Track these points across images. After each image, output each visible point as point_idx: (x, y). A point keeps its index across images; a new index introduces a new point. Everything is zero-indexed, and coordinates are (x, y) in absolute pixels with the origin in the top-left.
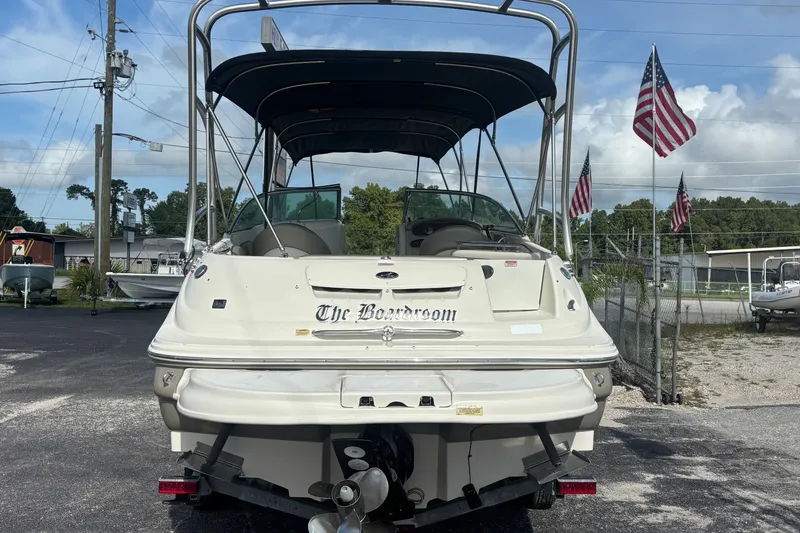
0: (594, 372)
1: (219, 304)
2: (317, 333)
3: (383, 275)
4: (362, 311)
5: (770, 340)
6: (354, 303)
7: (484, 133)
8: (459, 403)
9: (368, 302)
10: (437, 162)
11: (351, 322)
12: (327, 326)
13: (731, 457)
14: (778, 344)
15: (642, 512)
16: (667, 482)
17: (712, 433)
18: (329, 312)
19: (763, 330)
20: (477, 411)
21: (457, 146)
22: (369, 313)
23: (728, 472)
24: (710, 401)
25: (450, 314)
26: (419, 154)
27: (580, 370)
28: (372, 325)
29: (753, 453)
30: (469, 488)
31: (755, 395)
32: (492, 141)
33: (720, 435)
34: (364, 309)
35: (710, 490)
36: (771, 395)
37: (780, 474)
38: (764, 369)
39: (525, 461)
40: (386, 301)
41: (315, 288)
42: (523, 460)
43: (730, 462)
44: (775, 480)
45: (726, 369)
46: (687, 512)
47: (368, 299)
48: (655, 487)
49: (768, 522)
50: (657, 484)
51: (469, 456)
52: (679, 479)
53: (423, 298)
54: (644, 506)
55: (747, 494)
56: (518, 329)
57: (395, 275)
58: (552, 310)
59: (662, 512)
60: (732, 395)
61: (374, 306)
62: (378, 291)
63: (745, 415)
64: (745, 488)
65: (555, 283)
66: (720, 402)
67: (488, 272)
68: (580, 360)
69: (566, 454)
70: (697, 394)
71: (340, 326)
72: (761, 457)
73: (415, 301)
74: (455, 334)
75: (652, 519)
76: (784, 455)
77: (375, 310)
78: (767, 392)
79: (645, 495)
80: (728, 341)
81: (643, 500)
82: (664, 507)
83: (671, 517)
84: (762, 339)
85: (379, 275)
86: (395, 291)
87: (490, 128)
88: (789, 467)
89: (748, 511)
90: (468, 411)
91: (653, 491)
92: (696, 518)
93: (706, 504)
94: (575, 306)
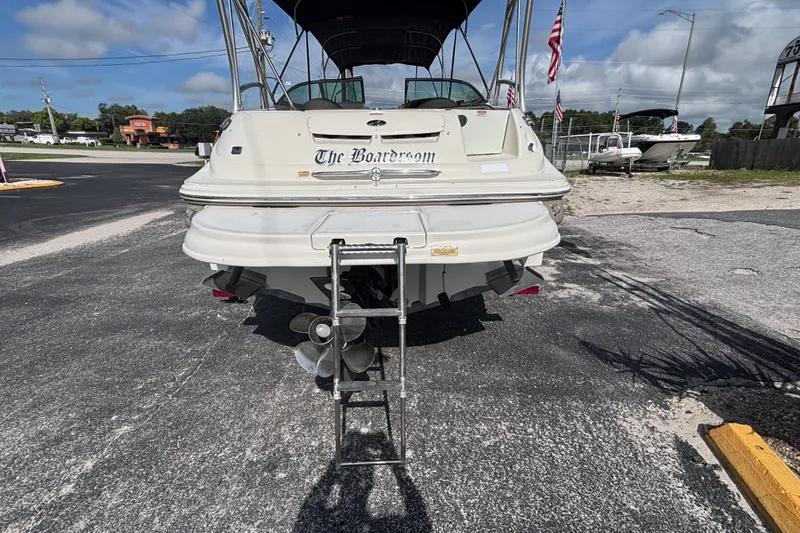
0: (551, 204)
1: (237, 150)
2: (318, 175)
3: (374, 123)
4: (354, 155)
5: (599, 178)
6: (346, 148)
7: (459, 32)
8: (433, 245)
9: (359, 147)
10: (428, 69)
11: (345, 165)
12: (325, 168)
13: (599, 247)
14: (604, 180)
15: (553, 289)
16: (564, 265)
17: (583, 232)
18: (327, 156)
19: (594, 174)
20: (452, 251)
21: (440, 53)
22: (360, 157)
23: (600, 258)
24: (577, 212)
25: (430, 156)
26: (417, 65)
27: (541, 202)
28: (364, 167)
29: (610, 245)
30: (443, 296)
31: (600, 208)
32: (465, 36)
33: (589, 233)
34: (356, 153)
35: (592, 271)
36: (610, 208)
37: (632, 259)
38: (602, 194)
39: (488, 275)
40: (375, 146)
41: (316, 135)
42: (487, 274)
43: (599, 251)
44: (629, 264)
45: (581, 194)
46: (582, 289)
47: (359, 144)
48: (558, 269)
49: (638, 296)
50: (559, 267)
51: (444, 272)
52: (570, 263)
53: (407, 143)
54: (553, 284)
55: (616, 273)
56: (487, 169)
57: (383, 123)
58: (515, 152)
59: (566, 288)
60: (588, 209)
61: (364, 150)
62: (369, 137)
63: (600, 220)
64: (613, 269)
65: (518, 127)
66: (582, 213)
67: (463, 120)
68: (541, 194)
69: (521, 269)
70: (569, 208)
71: (336, 168)
72: (618, 248)
73: (400, 146)
74: (434, 173)
75: (562, 294)
76: (630, 246)
77: (366, 154)
78: (607, 207)
79: (553, 275)
80: (577, 179)
81: (552, 279)
82: (566, 285)
83: (573, 292)
84: (595, 178)
85: (369, 123)
86: (384, 137)
87: (463, 25)
88: (635, 254)
89: (622, 287)
90: (443, 252)
91: (556, 272)
92: (590, 293)
93: (593, 283)
94: (534, 148)
